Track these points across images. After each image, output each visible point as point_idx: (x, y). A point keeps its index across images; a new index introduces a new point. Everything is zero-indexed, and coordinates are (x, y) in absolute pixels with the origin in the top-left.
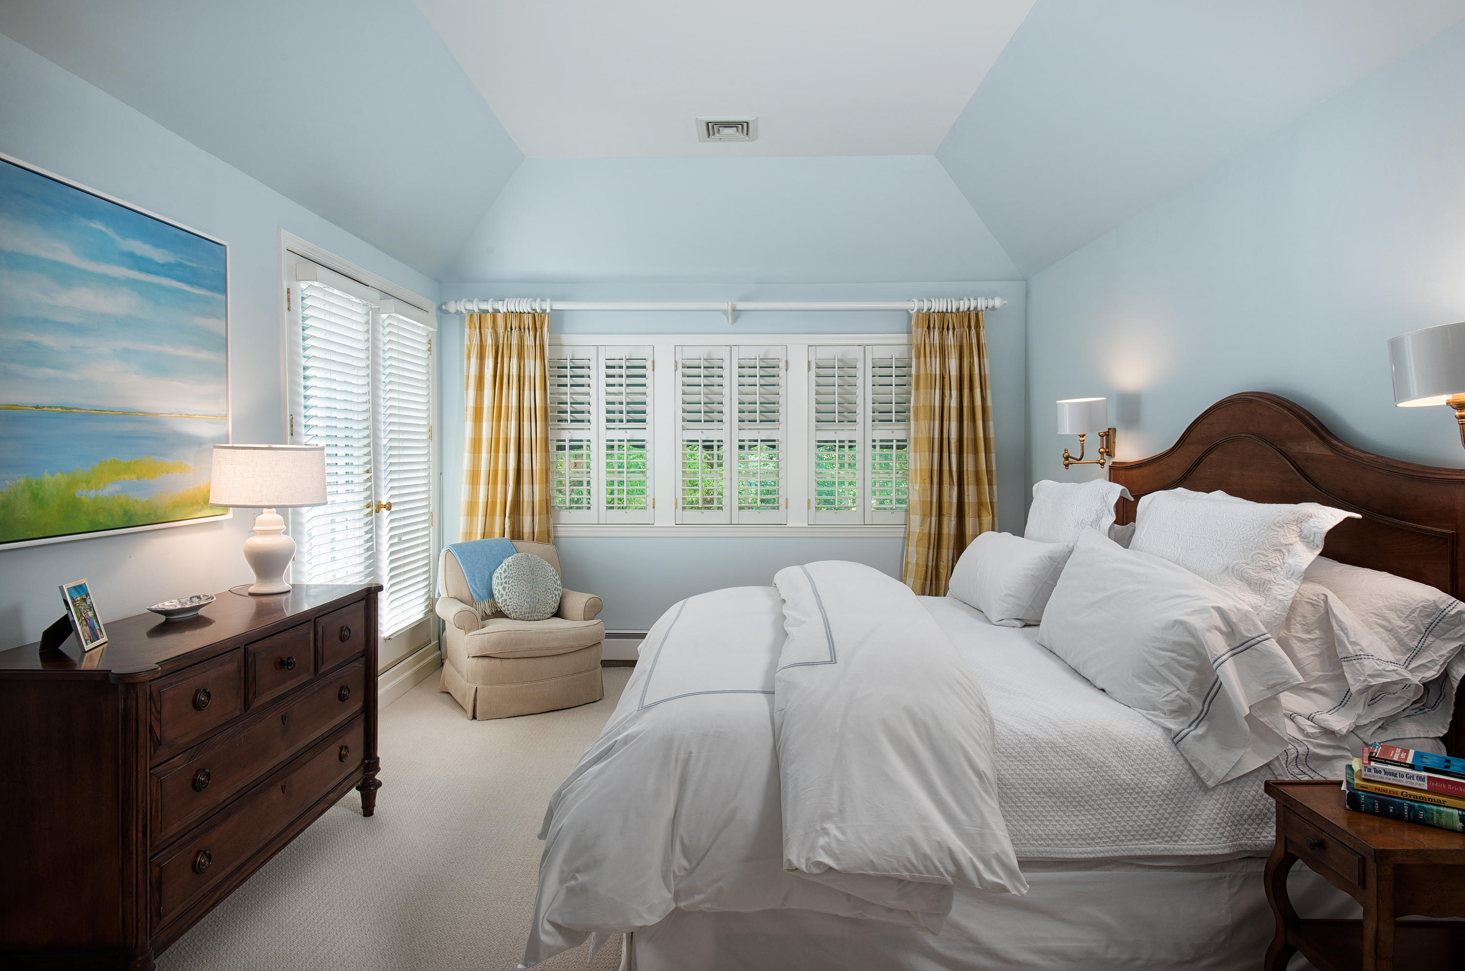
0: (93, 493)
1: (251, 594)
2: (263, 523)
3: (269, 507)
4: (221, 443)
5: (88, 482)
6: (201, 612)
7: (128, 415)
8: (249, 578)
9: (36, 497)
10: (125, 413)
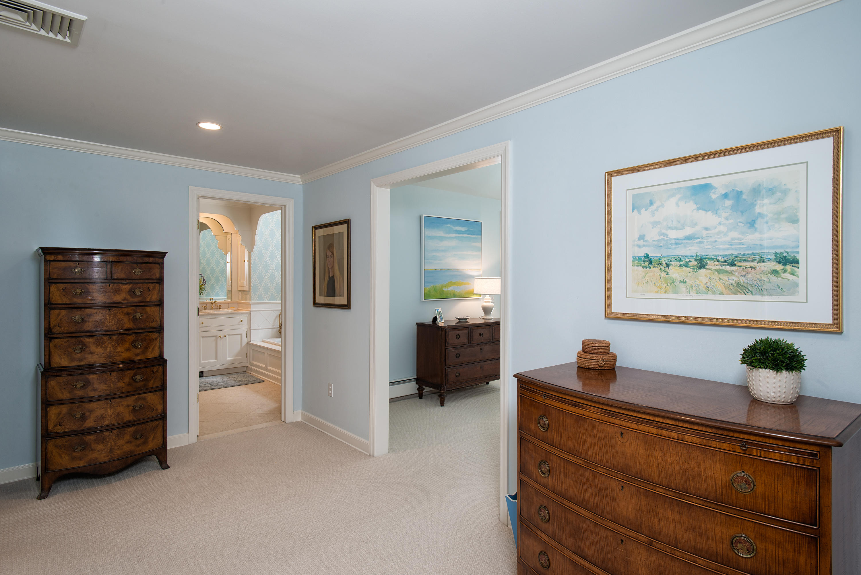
0: (446, 289)
1: (483, 319)
2: (487, 299)
3: (488, 295)
4: (480, 277)
5: (446, 287)
6: (467, 320)
7: (455, 270)
8: (482, 314)
9: (435, 290)
10: (454, 270)
